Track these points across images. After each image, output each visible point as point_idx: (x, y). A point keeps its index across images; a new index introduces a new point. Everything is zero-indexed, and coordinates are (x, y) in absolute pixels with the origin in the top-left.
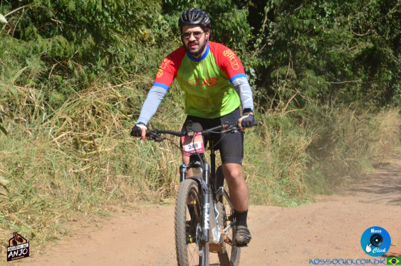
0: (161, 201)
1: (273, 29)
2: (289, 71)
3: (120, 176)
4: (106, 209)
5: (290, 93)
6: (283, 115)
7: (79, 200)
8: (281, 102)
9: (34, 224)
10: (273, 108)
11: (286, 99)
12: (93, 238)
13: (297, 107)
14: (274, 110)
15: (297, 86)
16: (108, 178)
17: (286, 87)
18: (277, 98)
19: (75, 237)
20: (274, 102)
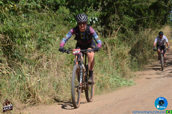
2: (116, 16)
5: (118, 27)
6: (115, 38)
8: (114, 32)
10: (110, 35)
13: (122, 33)
14: (111, 36)
15: (121, 23)
17: (116, 24)
18: (112, 30)
20: (111, 32)
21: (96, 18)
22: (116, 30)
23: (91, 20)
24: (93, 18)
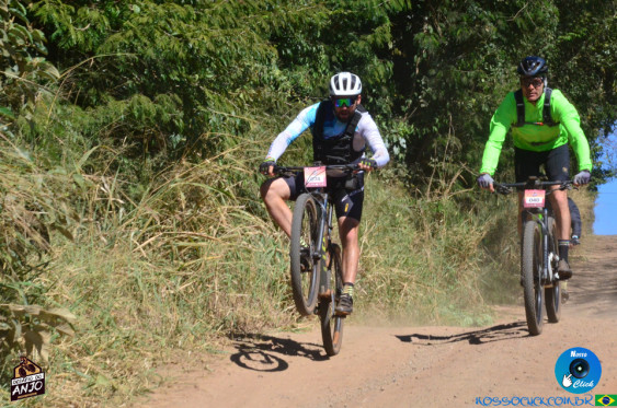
0: (293, 327)
1: (426, 86)
2: (451, 138)
3: (233, 294)
4: (217, 343)
5: (454, 169)
6: (446, 199)
7: (178, 331)
8: (443, 183)
9: (116, 372)
10: (432, 190)
12: (200, 386)
13: (465, 186)
14: (434, 194)
15: (464, 160)
16: (217, 297)
18: (437, 176)
19: (175, 387)
20: (433, 182)
21: (402, 141)
22: (448, 178)
24: (395, 140)
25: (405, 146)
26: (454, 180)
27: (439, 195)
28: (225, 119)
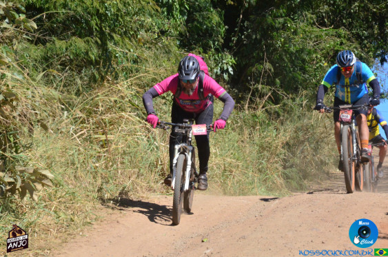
5: (267, 90)
6: (259, 112)
8: (258, 100)
9: (70, 212)
10: (249, 104)
11: (262, 96)
12: (120, 222)
13: (273, 102)
14: (250, 107)
16: (120, 171)
17: (262, 84)
18: (253, 94)
19: (105, 222)
20: (250, 99)
21: (230, 69)
23: (219, 72)
24: (225, 68)
25: (232, 73)
26: (266, 98)
27: (254, 108)
28: (127, 54)
